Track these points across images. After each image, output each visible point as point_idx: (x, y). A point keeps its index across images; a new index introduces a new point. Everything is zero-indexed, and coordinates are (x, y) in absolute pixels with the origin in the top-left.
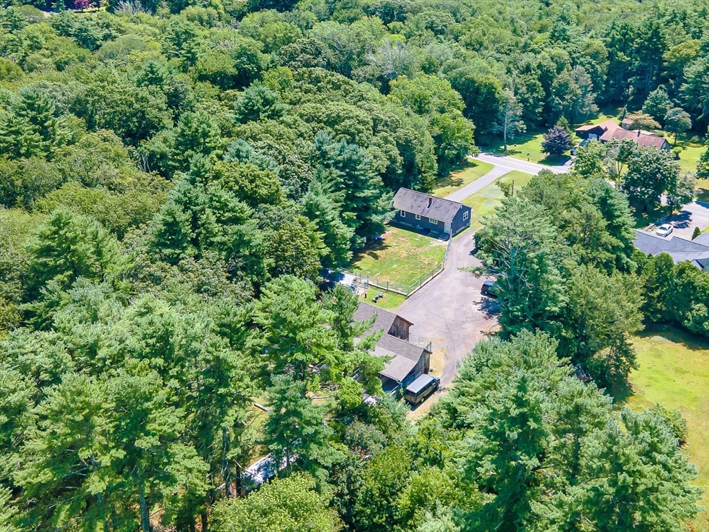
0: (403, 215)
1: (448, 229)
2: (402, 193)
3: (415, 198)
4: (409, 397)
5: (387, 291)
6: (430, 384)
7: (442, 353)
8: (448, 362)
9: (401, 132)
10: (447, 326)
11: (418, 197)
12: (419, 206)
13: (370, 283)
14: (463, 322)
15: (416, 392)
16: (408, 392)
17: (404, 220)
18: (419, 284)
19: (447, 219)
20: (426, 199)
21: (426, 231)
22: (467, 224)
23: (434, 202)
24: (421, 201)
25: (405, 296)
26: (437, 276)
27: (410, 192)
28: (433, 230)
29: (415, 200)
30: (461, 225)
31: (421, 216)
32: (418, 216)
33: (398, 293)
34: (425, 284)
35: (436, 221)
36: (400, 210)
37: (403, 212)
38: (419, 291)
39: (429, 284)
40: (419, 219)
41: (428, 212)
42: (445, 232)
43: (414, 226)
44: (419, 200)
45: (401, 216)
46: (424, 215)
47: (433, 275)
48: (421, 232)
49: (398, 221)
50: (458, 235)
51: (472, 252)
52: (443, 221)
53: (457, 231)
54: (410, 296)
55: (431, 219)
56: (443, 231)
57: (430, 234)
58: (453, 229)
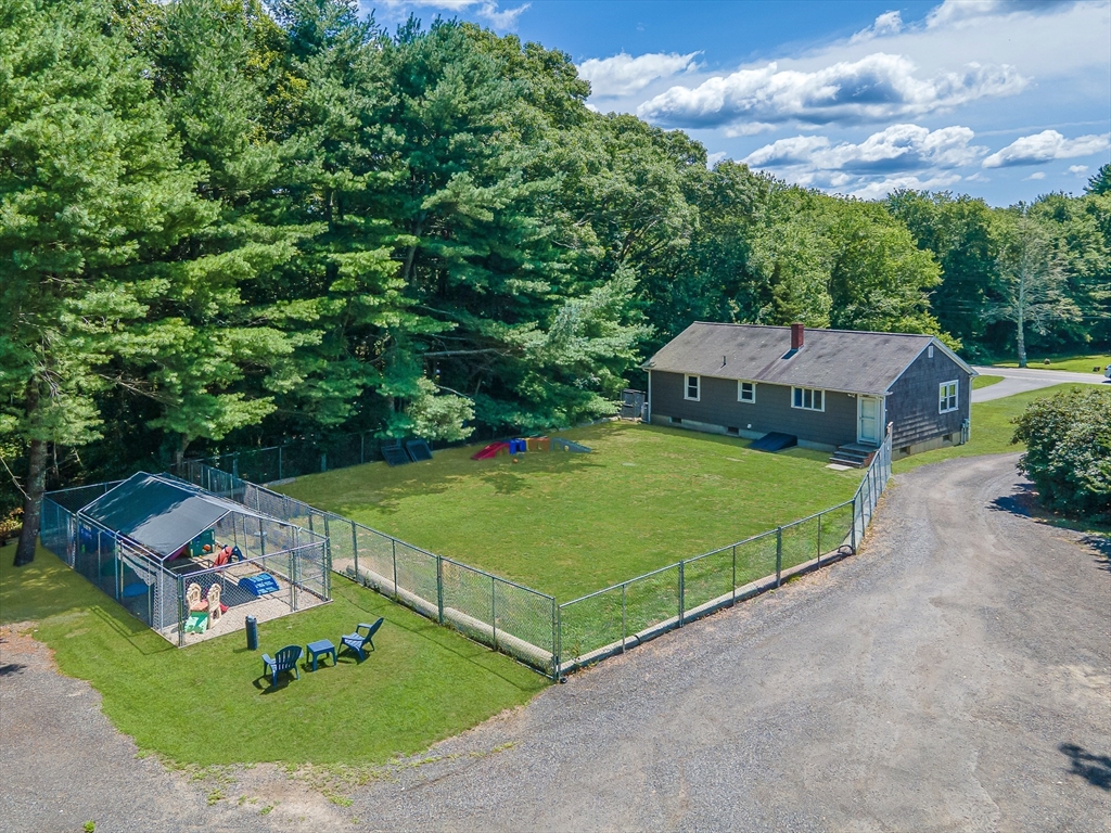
0: (693, 393)
1: (872, 420)
2: (696, 335)
3: (742, 339)
5: (439, 623)
11: (753, 336)
12: (752, 359)
17: (695, 412)
18: (674, 606)
19: (871, 384)
20: (782, 338)
21: (779, 441)
22: (955, 436)
23: (812, 344)
24: (764, 346)
25: (536, 667)
26: (808, 579)
27: (724, 327)
28: (810, 438)
29: (741, 345)
30: (929, 427)
31: (759, 385)
32: (747, 386)
33: (495, 646)
34: (711, 612)
35: (818, 394)
36: (682, 375)
37: (693, 381)
38: (662, 651)
39: (743, 612)
40: (753, 401)
41: (788, 367)
42: (859, 438)
43: (734, 430)
44: (754, 342)
45: (686, 397)
46: (768, 380)
47: (778, 568)
48: (755, 445)
49: (674, 420)
50: (920, 456)
51: (1003, 504)
52: (851, 389)
53: (913, 448)
54: (574, 669)
55: (798, 391)
56: (850, 437)
57: (794, 450)
58: (895, 427)
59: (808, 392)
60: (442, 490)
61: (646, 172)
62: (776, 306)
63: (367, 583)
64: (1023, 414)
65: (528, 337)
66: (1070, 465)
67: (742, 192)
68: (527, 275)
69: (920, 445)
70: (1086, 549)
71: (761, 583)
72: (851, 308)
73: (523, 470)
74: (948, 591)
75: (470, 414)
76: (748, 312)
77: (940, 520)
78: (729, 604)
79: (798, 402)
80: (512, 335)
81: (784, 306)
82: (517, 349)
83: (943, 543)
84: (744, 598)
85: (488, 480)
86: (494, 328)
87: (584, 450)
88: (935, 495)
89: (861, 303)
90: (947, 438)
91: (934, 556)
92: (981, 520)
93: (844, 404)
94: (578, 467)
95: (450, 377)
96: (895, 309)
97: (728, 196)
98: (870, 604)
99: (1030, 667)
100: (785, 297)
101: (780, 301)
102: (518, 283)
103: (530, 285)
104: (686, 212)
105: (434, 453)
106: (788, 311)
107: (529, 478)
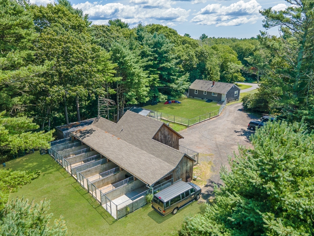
0: (196, 93)
1: (224, 98)
2: (197, 82)
3: (204, 83)
4: (157, 206)
5: (174, 123)
6: (187, 193)
7: (209, 166)
8: (214, 174)
9: (198, 49)
10: (217, 146)
11: (206, 83)
12: (206, 87)
13: (163, 118)
14: (232, 145)
15: (165, 201)
16: (157, 200)
17: (196, 96)
18: (199, 121)
19: (224, 92)
20: (211, 83)
21: (209, 101)
22: (237, 100)
23: (216, 85)
24: (208, 85)
25: (186, 126)
26: (213, 118)
27: (201, 81)
28: (214, 100)
29: (204, 84)
30: (232, 99)
31: (207, 92)
32: (205, 92)
33: (181, 125)
34: (203, 122)
35: (216, 93)
36: (195, 90)
37: (196, 91)
38: (198, 125)
39: (206, 122)
40: (206, 94)
41: (212, 89)
42: (222, 100)
43: (203, 99)
44: (207, 84)
45: (195, 93)
46: (209, 91)
47: (210, 117)
48: (207, 102)
49: (193, 97)
50: (231, 103)
51: (239, 110)
52: (221, 93)
53: (230, 102)
54: (190, 126)
55: (213, 93)
56: (221, 100)
57: (212, 102)
58: (227, 99)
59: (215, 93)
60: (163, 109)
61: (190, 54)
62: (210, 75)
63: (163, 119)
64: (243, 97)
65: (174, 86)
66: (247, 104)
67: (205, 55)
68: (173, 75)
69: (231, 101)
70: (246, 115)
71: (208, 119)
72: (224, 72)
73: (173, 106)
74: (228, 119)
75: (167, 98)
76: (206, 77)
77: (230, 112)
78: (204, 121)
79: (213, 95)
80: (171, 85)
81: (212, 75)
82: (172, 88)
83: (230, 115)
84: (206, 120)
85: (169, 107)
86: (168, 84)
87: (180, 103)
88: (231, 109)
89: (226, 71)
90: (235, 100)
91: (228, 116)
92: (235, 112)
93: (220, 95)
94: (181, 105)
95: (165, 93)
96: (233, 72)
97: (203, 55)
98: (220, 121)
99: (234, 125)
100: (212, 74)
101: (211, 75)
102: (172, 77)
103: (174, 77)
104: (196, 60)
105: (158, 103)
106: (212, 77)
107: (174, 107)
